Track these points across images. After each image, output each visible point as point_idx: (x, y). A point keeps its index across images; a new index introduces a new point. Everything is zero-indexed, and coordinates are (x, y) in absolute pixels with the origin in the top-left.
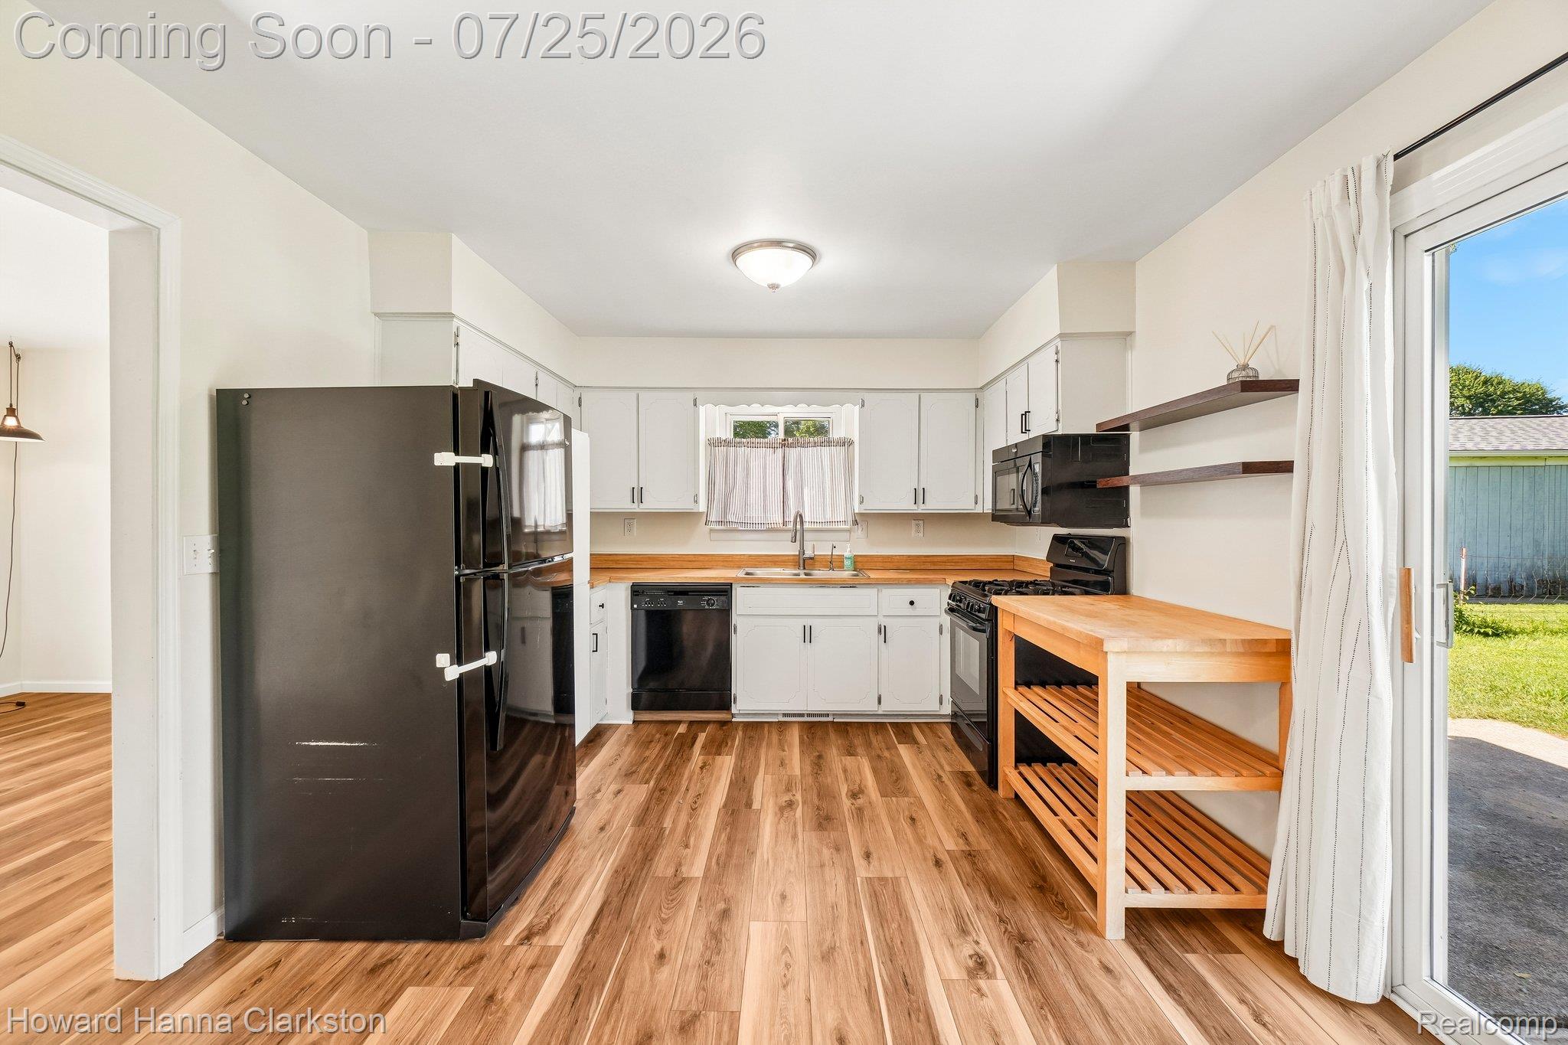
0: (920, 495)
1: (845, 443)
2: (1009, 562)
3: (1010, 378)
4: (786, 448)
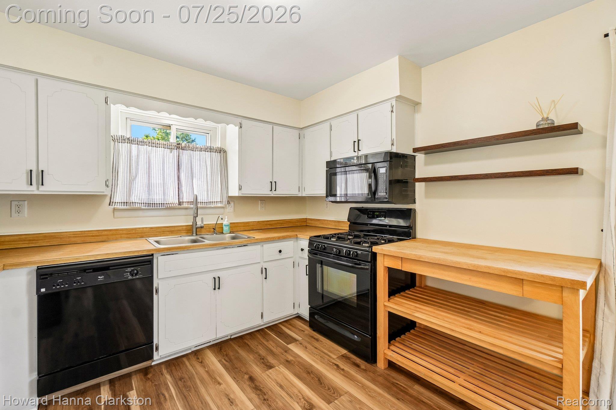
0: (273, 186)
1: (220, 150)
2: (304, 222)
3: (334, 123)
4: (180, 150)
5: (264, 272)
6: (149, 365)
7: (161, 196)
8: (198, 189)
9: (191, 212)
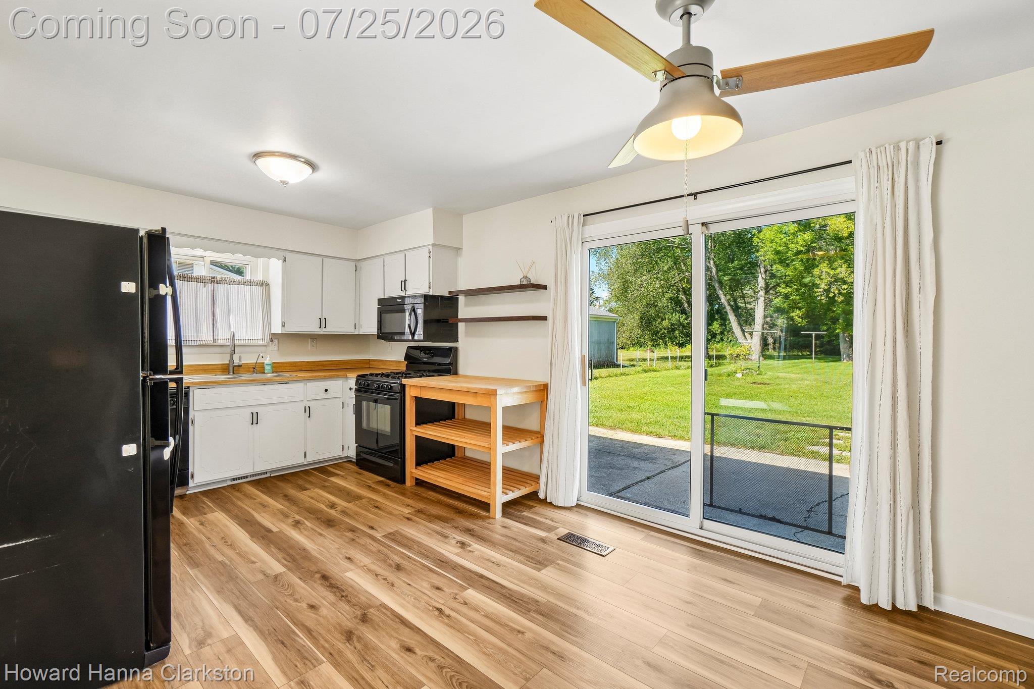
0: (323, 322)
1: (262, 284)
2: (367, 363)
3: (387, 258)
4: (215, 284)
5: (308, 410)
6: (184, 493)
7: (194, 333)
8: (236, 325)
9: (228, 350)
